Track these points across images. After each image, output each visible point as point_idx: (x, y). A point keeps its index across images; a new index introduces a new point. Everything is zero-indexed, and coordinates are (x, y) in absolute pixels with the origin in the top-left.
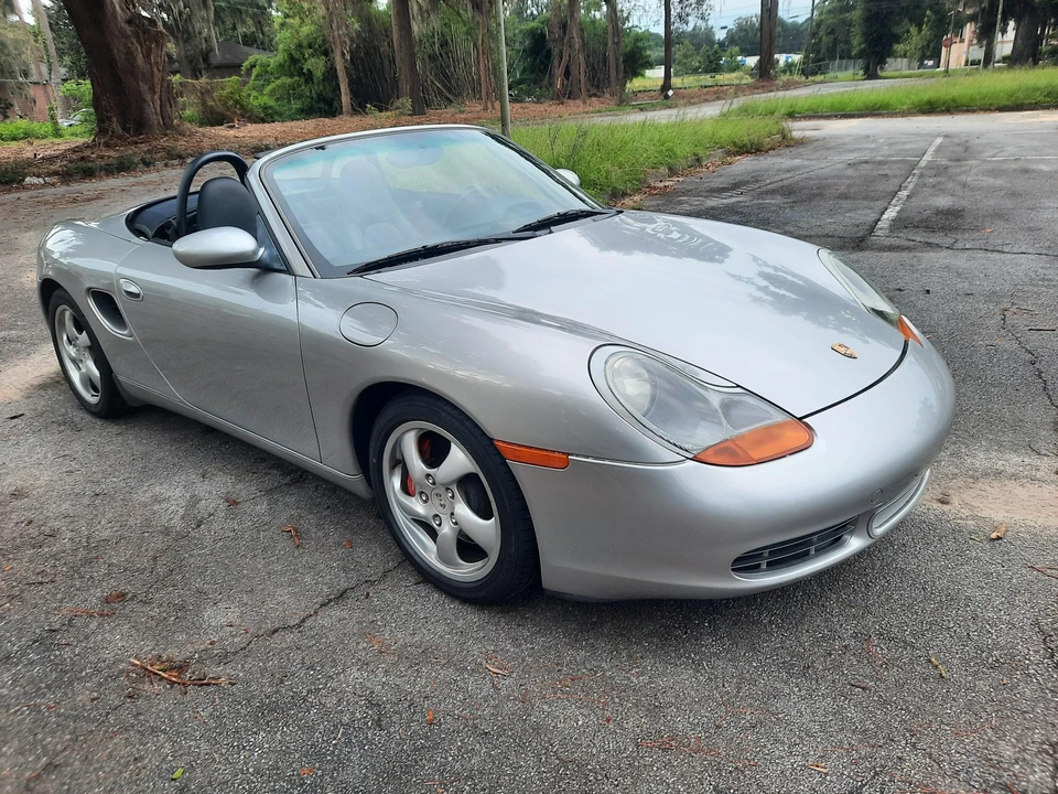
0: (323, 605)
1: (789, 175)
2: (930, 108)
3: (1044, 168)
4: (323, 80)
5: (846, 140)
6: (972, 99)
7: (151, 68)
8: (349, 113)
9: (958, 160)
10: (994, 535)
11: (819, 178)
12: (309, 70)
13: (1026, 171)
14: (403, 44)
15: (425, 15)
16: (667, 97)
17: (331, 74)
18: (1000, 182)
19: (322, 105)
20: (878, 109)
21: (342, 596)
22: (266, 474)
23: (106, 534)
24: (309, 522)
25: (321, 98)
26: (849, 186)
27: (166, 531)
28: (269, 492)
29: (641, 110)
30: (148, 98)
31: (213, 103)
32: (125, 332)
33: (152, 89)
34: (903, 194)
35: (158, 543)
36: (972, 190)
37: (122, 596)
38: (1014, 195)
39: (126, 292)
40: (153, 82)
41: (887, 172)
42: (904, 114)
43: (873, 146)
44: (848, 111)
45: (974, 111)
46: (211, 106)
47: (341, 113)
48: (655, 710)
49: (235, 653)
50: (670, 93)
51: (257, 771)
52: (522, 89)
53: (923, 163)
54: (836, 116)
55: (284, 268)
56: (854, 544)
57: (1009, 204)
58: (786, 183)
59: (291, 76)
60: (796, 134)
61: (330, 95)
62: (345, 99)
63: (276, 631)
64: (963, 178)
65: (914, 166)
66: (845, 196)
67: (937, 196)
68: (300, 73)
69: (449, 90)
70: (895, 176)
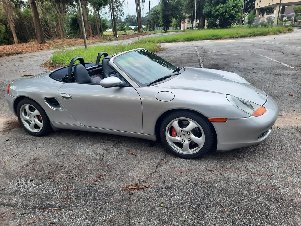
0: (157, 166)
1: (170, 58)
2: (188, 40)
3: (226, 54)
4: (5, 32)
5: (174, 48)
6: (197, 37)
8: (17, 43)
9: (205, 52)
10: (278, 128)
11: (178, 58)
13: (222, 55)
14: (37, 22)
15: (45, 14)
16: (117, 37)
17: (8, 31)
18: (219, 57)
19: (5, 41)
20: (176, 40)
21: (159, 164)
22: (108, 142)
23: (78, 163)
24: (133, 151)
25: (4, 38)
26: (187, 60)
27: (96, 159)
28: (113, 146)
29: (111, 41)
32: (60, 109)
34: (201, 61)
35: (97, 163)
36: (215, 59)
37: (101, 175)
38: (225, 60)
39: (63, 97)
41: (192, 56)
42: (182, 41)
43: (182, 50)
44: (168, 41)
45: (198, 40)
47: (14, 43)
48: (247, 170)
49: (147, 180)
50: (117, 36)
51: (180, 200)
52: (71, 35)
53: (198, 54)
54: (166, 42)
55: (129, 86)
56: (270, 131)
57: (226, 62)
58: (171, 59)
60: (162, 47)
61: (8, 37)
62: (15, 39)
63: (151, 174)
64: (210, 57)
65: (197, 54)
66: (188, 62)
67: (209, 61)
69: (48, 35)
70: (195, 57)
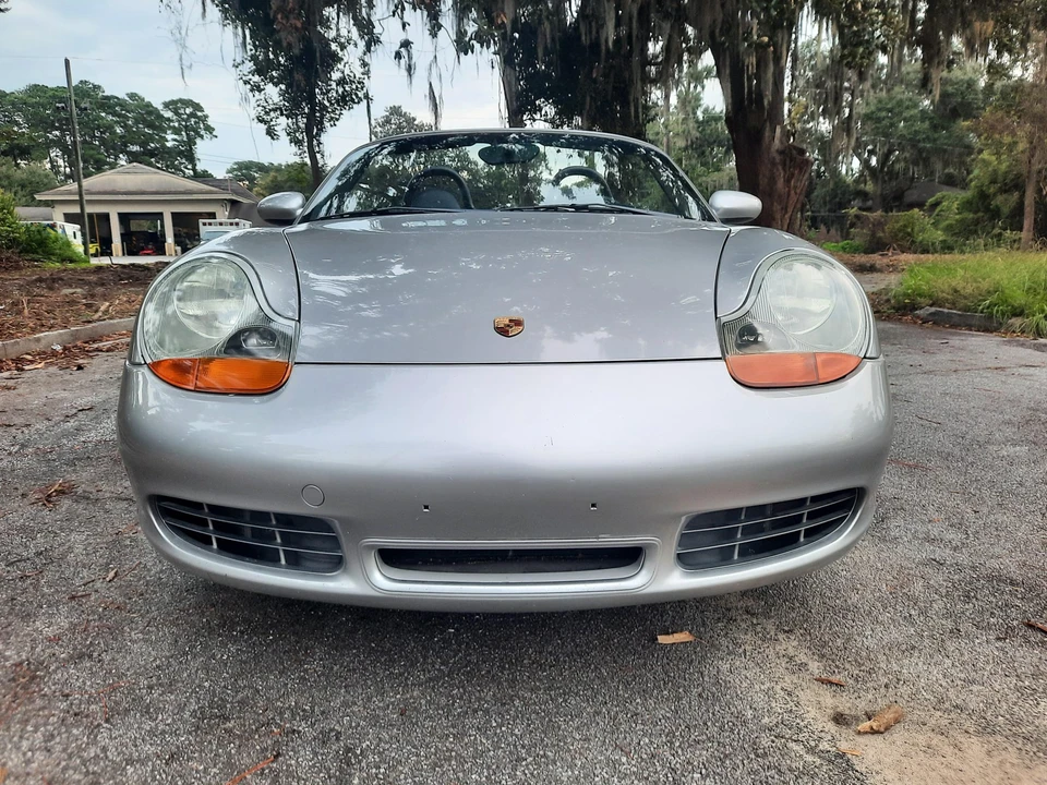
7: (789, 191)
12: (997, 206)
30: (778, 216)
31: (881, 235)
33: (785, 209)
40: (787, 203)
46: (880, 238)
59: (976, 212)
62: (1026, 234)
68: (987, 209)
